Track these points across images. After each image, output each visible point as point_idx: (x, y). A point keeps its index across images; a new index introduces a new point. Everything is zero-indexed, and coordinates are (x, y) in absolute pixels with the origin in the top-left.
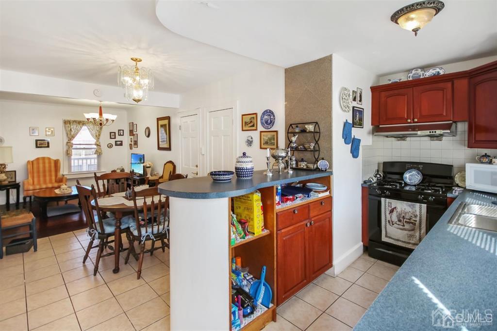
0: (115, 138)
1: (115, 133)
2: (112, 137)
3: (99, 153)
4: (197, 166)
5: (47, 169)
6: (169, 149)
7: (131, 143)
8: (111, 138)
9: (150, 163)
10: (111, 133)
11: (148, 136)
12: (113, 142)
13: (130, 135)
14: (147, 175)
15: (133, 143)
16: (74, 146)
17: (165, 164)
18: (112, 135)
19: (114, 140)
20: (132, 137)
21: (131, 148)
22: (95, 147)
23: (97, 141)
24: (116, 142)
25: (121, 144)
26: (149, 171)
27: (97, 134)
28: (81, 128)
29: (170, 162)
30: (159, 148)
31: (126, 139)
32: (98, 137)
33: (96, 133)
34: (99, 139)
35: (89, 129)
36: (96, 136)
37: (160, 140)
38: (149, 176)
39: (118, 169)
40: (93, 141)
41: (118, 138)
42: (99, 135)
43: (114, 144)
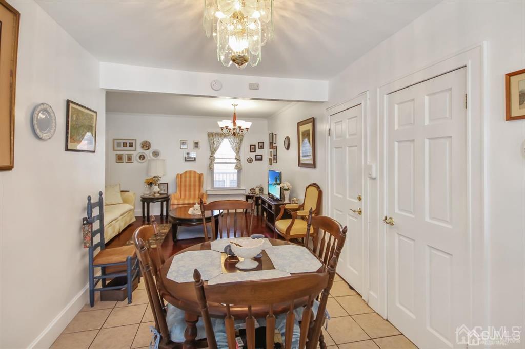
0: (255, 152)
1: (255, 145)
2: (252, 150)
3: (239, 168)
4: (360, 199)
5: (192, 183)
6: (314, 165)
7: (271, 157)
8: (251, 152)
9: (288, 184)
10: (251, 146)
11: (288, 148)
12: (253, 155)
13: (270, 148)
14: (284, 201)
15: (272, 158)
16: (216, 161)
17: (307, 188)
18: (252, 149)
19: (254, 154)
20: (272, 150)
21: (271, 164)
22: (235, 161)
23: (237, 155)
24: (256, 155)
25: (261, 159)
26: (287, 194)
27: (237, 148)
28: (222, 140)
29: (314, 185)
30: (300, 164)
31: (266, 152)
32: (238, 150)
33: (236, 146)
34: (239, 152)
35: (230, 141)
36: (236, 149)
37: (301, 155)
38: (287, 201)
39: (257, 187)
40: (234, 155)
41: (258, 152)
42: (239, 149)
43: (254, 159)
